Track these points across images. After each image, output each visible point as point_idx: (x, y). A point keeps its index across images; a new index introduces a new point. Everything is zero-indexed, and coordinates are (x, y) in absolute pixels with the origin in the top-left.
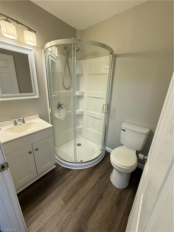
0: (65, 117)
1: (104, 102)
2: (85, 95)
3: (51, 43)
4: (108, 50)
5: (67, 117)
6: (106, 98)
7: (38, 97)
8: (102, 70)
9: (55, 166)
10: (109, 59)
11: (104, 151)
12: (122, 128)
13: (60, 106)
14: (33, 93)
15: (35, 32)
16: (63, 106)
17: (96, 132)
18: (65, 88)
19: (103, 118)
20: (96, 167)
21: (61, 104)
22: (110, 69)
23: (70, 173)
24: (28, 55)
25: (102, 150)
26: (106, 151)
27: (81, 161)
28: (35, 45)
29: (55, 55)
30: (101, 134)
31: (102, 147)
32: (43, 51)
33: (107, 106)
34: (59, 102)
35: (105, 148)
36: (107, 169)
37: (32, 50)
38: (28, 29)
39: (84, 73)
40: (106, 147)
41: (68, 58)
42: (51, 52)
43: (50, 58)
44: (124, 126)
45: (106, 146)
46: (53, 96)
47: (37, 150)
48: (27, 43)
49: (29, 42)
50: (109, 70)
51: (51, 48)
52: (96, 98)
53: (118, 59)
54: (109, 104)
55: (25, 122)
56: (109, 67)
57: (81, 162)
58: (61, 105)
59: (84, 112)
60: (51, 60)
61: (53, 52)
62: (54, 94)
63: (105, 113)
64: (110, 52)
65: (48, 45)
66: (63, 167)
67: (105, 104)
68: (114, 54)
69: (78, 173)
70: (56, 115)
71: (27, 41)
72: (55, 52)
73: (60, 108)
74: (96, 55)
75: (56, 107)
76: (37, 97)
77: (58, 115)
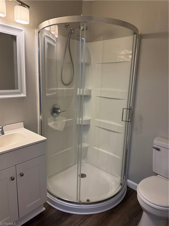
0: (64, 128)
1: (124, 104)
2: (93, 95)
3: (49, 22)
4: (130, 29)
5: (67, 127)
6: (127, 98)
7: (25, 96)
8: (119, 57)
9: (44, 209)
10: (132, 41)
11: (125, 187)
12: (154, 146)
13: (55, 111)
14: (18, 89)
15: (29, 7)
16: (59, 111)
17: (111, 154)
18: (64, 84)
19: (123, 131)
20: (113, 212)
21: (57, 107)
22: (133, 54)
23: (69, 220)
24: (16, 36)
25: (121, 184)
26: (128, 187)
27: (88, 200)
28: (27, 23)
29: (53, 35)
30: (119, 157)
31: (121, 180)
32: (36, 31)
33: (128, 110)
34: (54, 105)
35: (127, 182)
36: (131, 216)
37: (22, 30)
38: (21, 4)
39: (92, 61)
40: (129, 181)
41: (69, 40)
42: (49, 32)
43: (47, 40)
44: (157, 142)
45: (128, 178)
46: (47, 95)
47: (22, 176)
48: (17, 21)
49: (21, 19)
50: (131, 56)
51: (49, 27)
52: (110, 100)
53: (144, 41)
54: (132, 108)
55: (5, 132)
56: (131, 52)
57: (88, 203)
58: (57, 109)
59: (91, 122)
60: (48, 43)
61: (52, 32)
62: (49, 92)
63: (126, 121)
64: (133, 32)
65: (46, 23)
66: (58, 210)
67: (126, 108)
68: (139, 34)
69: (82, 221)
70: (51, 124)
71: (17, 19)
72: (55, 31)
73: (55, 114)
74: (110, 35)
75: (49, 112)
76: (23, 95)
77: (54, 124)
